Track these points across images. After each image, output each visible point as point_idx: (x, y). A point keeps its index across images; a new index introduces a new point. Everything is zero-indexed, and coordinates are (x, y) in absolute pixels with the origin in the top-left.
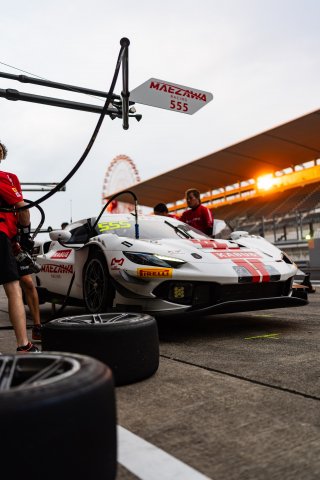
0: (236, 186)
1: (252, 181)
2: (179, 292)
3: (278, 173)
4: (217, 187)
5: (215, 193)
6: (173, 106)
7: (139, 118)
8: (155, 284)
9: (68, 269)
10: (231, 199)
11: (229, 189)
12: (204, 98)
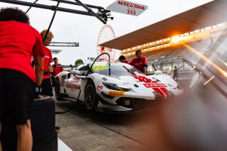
0: (161, 41)
1: (169, 39)
2: (127, 102)
3: (182, 35)
4: (152, 41)
5: (151, 44)
6: (129, 12)
7: (112, 18)
8: (116, 99)
9: (78, 87)
10: (158, 47)
11: (158, 42)
12: (143, 8)
